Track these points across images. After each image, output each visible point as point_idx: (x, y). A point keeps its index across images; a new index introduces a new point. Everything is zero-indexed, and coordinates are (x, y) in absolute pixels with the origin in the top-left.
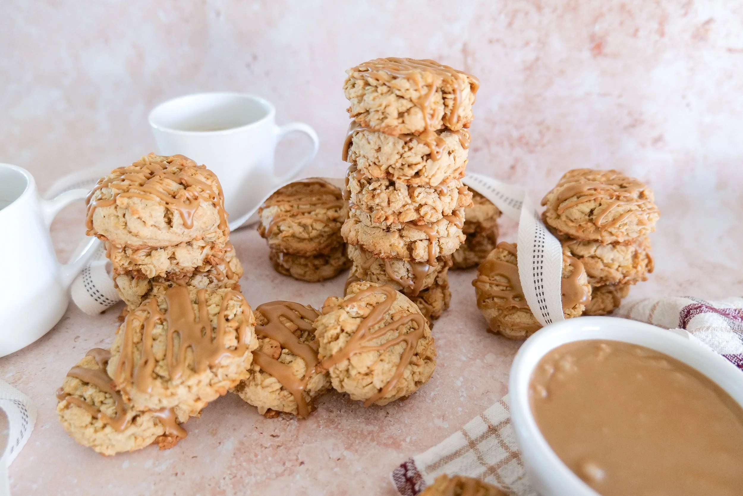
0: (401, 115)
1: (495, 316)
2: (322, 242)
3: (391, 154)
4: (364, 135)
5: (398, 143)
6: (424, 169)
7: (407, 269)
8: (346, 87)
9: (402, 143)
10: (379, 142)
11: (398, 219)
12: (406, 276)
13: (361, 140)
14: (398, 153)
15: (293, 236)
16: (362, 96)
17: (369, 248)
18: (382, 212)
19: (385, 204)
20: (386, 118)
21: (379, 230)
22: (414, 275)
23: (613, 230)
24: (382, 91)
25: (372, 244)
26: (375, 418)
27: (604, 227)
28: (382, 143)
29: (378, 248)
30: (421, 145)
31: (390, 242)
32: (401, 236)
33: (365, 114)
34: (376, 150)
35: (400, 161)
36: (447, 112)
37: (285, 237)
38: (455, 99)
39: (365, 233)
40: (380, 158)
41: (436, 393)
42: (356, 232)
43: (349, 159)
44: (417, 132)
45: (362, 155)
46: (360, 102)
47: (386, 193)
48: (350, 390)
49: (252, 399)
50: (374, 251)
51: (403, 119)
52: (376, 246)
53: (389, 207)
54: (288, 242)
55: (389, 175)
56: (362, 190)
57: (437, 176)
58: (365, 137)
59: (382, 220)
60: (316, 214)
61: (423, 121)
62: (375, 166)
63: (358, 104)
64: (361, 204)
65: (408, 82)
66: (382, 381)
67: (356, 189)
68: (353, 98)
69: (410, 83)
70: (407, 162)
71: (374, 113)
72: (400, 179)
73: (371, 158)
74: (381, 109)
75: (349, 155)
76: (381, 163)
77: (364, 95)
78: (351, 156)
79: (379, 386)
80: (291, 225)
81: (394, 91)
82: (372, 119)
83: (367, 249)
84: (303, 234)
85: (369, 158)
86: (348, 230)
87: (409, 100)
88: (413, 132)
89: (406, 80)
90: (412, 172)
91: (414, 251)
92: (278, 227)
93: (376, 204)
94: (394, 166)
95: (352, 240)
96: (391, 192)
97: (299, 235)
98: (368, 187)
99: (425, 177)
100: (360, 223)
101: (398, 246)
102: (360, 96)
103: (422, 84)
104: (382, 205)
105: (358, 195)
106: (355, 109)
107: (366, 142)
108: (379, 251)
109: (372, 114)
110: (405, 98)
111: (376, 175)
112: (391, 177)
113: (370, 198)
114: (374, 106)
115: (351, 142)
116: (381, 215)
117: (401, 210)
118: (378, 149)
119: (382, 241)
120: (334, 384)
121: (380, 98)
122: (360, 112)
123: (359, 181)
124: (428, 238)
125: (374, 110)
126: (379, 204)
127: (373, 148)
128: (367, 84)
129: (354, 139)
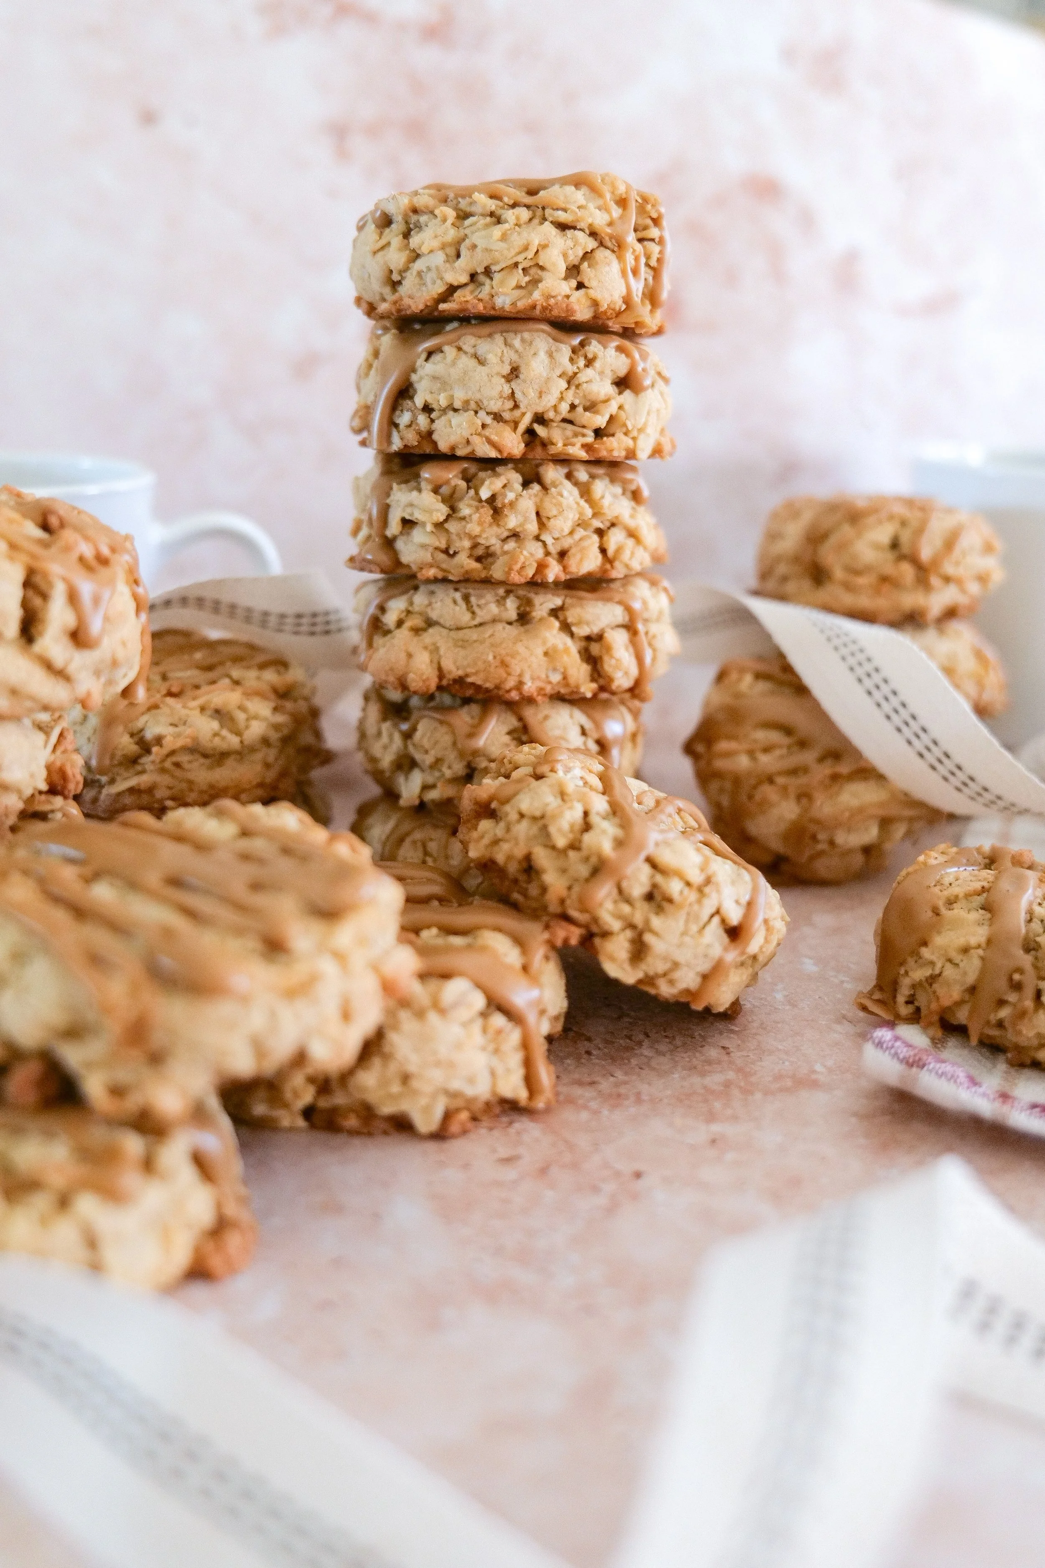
0: (573, 270)
1: (793, 816)
3: (548, 380)
4: (460, 349)
5: (558, 350)
6: (622, 414)
7: (582, 726)
9: (565, 352)
10: (510, 355)
11: (565, 568)
13: (454, 363)
14: (560, 376)
15: (195, 749)
16: (459, 242)
17: (486, 680)
18: (524, 552)
19: (532, 527)
20: (536, 282)
22: (599, 742)
23: (950, 570)
24: (518, 218)
25: (495, 663)
28: (520, 356)
29: (516, 667)
30: (611, 352)
31: (544, 643)
32: (566, 627)
33: (470, 288)
34: (504, 377)
35: (570, 397)
36: (649, 277)
37: (172, 753)
40: (518, 395)
42: (431, 652)
43: (401, 439)
44: (611, 311)
45: (457, 404)
46: (450, 259)
47: (530, 499)
48: (665, 959)
49: (405, 1079)
50: (503, 682)
51: (579, 279)
52: (507, 666)
53: (537, 538)
54: (178, 773)
55: (533, 450)
56: (453, 509)
57: (649, 430)
58: (466, 353)
59: (530, 572)
60: (237, 683)
61: (622, 281)
62: (501, 423)
63: (448, 265)
64: (451, 552)
65: (578, 192)
66: (737, 902)
67: (437, 510)
68: (431, 251)
69: (584, 195)
70: (585, 396)
71: (502, 273)
72: (573, 445)
73: (492, 403)
74: (526, 258)
75: (402, 427)
76: (523, 408)
77: (464, 240)
78: (410, 426)
79: (734, 916)
80: (180, 719)
81: (547, 215)
82: (500, 290)
83: (479, 682)
84: (223, 738)
85: (485, 403)
86: (403, 655)
87: (587, 231)
88: (602, 309)
89: (573, 188)
90: (601, 421)
91: (606, 658)
92: (132, 735)
93: (506, 534)
94: (551, 415)
95: (424, 677)
96: (541, 494)
97: (211, 741)
98: (477, 493)
99: (626, 434)
100: (431, 630)
101: (567, 650)
102: (450, 245)
103: (608, 196)
104: (525, 530)
105: (446, 525)
106: (434, 283)
107: (473, 362)
108: (516, 679)
109: (497, 277)
110: (578, 227)
111: (510, 445)
112: (538, 453)
113: (489, 519)
114: (505, 253)
115: (404, 388)
116: (524, 563)
117: (566, 543)
118: (509, 375)
119: (520, 648)
120: (612, 959)
121: (519, 234)
122: (456, 284)
123: (436, 491)
124: (627, 619)
125: (504, 266)
126: (518, 530)
127: (498, 374)
128: (463, 216)
129: (420, 372)
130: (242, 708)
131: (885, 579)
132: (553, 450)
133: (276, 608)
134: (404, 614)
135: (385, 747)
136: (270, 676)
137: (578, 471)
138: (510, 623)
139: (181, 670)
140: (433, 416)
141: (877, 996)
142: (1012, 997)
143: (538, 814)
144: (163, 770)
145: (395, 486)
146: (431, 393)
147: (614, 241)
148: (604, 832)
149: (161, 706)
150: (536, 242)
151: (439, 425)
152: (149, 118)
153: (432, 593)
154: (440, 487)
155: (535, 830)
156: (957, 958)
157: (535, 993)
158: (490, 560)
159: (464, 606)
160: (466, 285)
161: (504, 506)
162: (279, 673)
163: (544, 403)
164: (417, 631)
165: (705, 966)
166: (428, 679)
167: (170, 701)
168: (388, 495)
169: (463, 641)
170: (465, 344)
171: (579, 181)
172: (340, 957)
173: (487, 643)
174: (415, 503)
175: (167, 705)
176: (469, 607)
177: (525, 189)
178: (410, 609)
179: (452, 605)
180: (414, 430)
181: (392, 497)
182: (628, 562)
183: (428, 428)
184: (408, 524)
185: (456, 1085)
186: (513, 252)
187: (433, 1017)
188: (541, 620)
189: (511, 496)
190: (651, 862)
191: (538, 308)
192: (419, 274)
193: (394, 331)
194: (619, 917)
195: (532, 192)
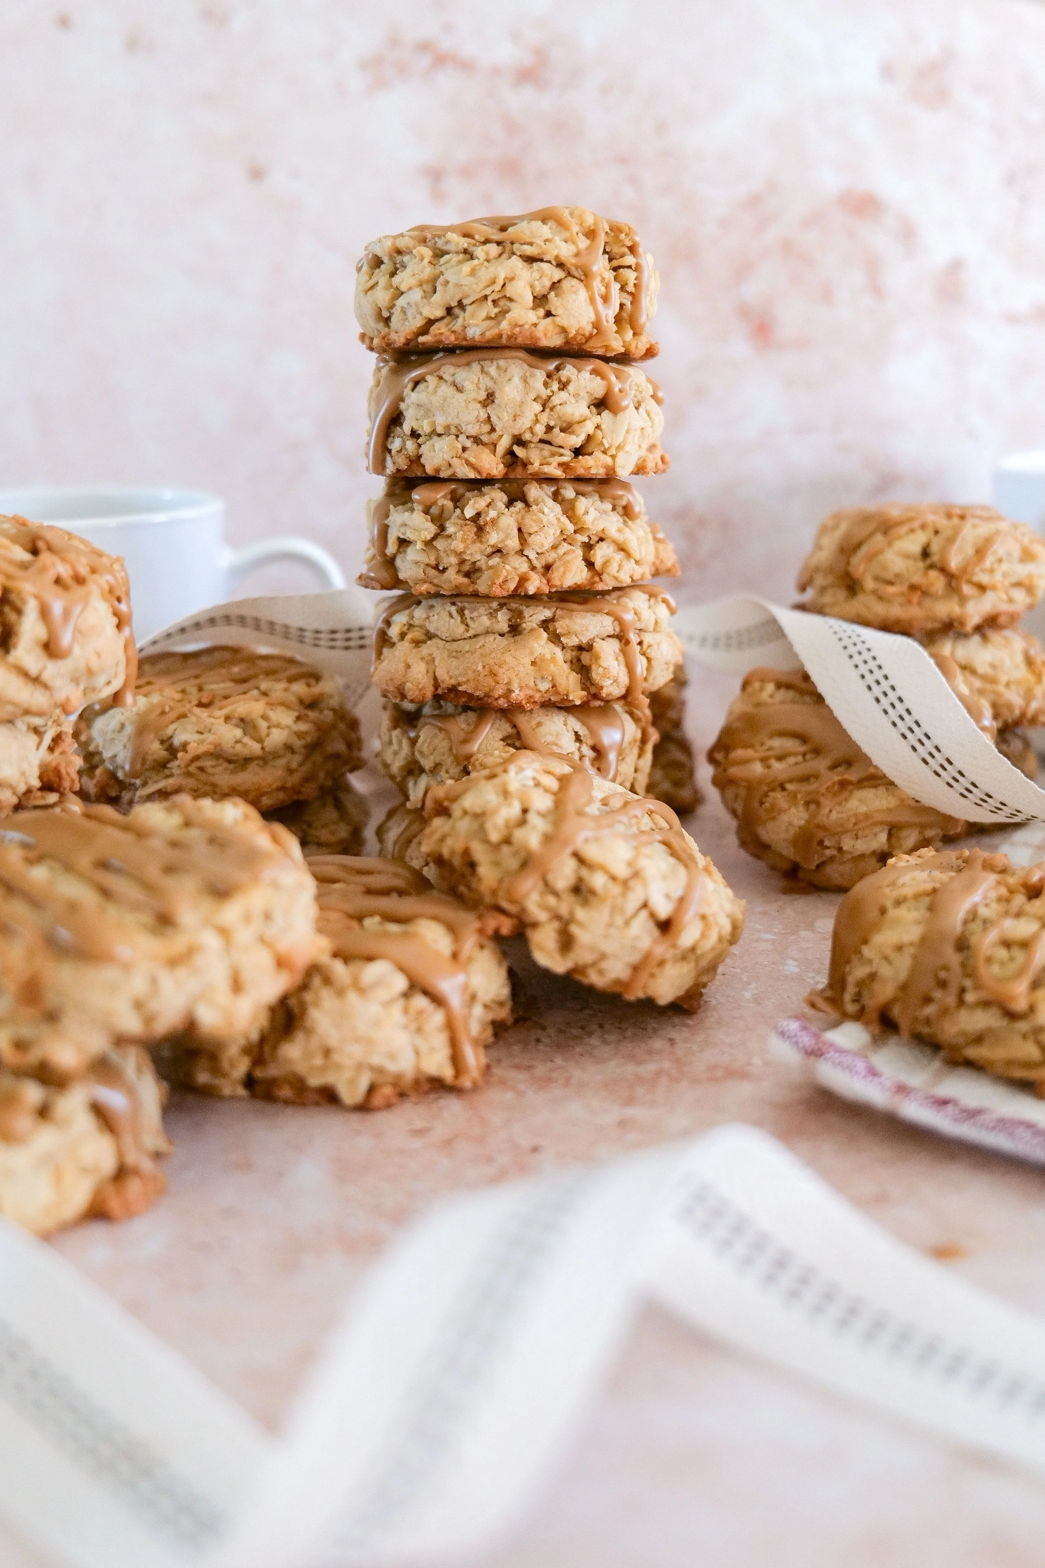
0: (540, 300)
1: (802, 823)
2: (294, 765)
3: (522, 404)
4: (441, 378)
5: (532, 375)
6: (599, 433)
7: (576, 733)
8: (372, 282)
9: (540, 376)
10: (486, 382)
11: (548, 581)
12: (576, 757)
13: (435, 392)
14: (535, 400)
15: (218, 754)
16: (434, 280)
17: (476, 689)
18: (507, 567)
19: (513, 543)
20: (504, 312)
21: (491, 638)
22: (594, 748)
23: (984, 578)
24: (487, 253)
25: (483, 672)
26: (650, 1052)
27: (964, 570)
28: (495, 383)
29: (504, 677)
30: (586, 375)
31: (532, 653)
32: (555, 638)
33: (445, 321)
34: (480, 402)
35: (544, 418)
36: (624, 301)
37: (197, 758)
38: (637, 268)
39: (456, 655)
40: (494, 419)
41: (756, 992)
42: (428, 663)
43: (394, 463)
44: (581, 337)
45: (440, 430)
46: (428, 295)
47: (511, 516)
48: (592, 949)
49: (327, 1052)
50: (491, 690)
51: (547, 308)
52: (495, 675)
53: (521, 552)
54: (203, 777)
55: (514, 470)
56: (442, 528)
57: (628, 448)
58: (446, 381)
59: (512, 586)
60: (265, 694)
61: (591, 308)
62: (480, 446)
63: (425, 301)
64: (441, 568)
65: (545, 226)
66: (668, 896)
67: (426, 530)
68: (410, 289)
69: (550, 228)
70: (560, 418)
71: (474, 305)
72: (549, 464)
73: (470, 427)
74: (493, 291)
75: (393, 452)
76: (499, 431)
77: (439, 276)
78: (399, 451)
79: (664, 910)
80: (206, 727)
81: (515, 250)
82: (471, 322)
83: (469, 691)
84: (245, 745)
85: (464, 427)
86: (402, 666)
87: (554, 263)
88: (571, 335)
89: (540, 223)
90: (577, 441)
91: (594, 667)
92: (162, 742)
93: (489, 550)
94: (527, 436)
95: (420, 687)
96: (523, 512)
97: (233, 748)
98: (463, 512)
99: (604, 452)
100: (429, 642)
101: (553, 660)
102: (427, 281)
103: (575, 229)
104: (506, 546)
105: (434, 543)
106: (415, 317)
107: (451, 390)
108: (505, 687)
109: (469, 309)
110: (545, 260)
111: (487, 466)
112: (519, 473)
113: (472, 535)
114: (474, 287)
115: (395, 416)
116: (507, 577)
117: (551, 557)
118: (485, 400)
119: (508, 658)
120: (542, 949)
121: (487, 268)
122: (432, 318)
123: (426, 512)
124: (618, 629)
125: (474, 299)
126: (499, 546)
127: (474, 400)
128: (439, 254)
129: (407, 401)
130: (264, 717)
131: (913, 588)
132: (532, 469)
133: (311, 624)
134: (406, 627)
135: (396, 753)
136: (299, 688)
137: (565, 488)
138: (502, 635)
139: (217, 683)
140: (420, 441)
141: (829, 993)
142: (938, 994)
143: (479, 811)
144: (189, 774)
145: (391, 507)
146: (417, 420)
147: (579, 270)
148: (534, 827)
149: (189, 715)
150: (501, 276)
151: (424, 450)
152: (257, 174)
153: (432, 607)
154: (430, 507)
155: (475, 825)
156: (893, 956)
157: (461, 978)
158: (477, 575)
159: (459, 619)
160: (442, 318)
161: (486, 524)
162: (309, 685)
163: (519, 425)
164: (417, 643)
165: (635, 958)
166: (423, 688)
167: (198, 711)
168: (387, 516)
169: (456, 651)
170: (445, 373)
171: (545, 217)
172: (224, 933)
173: (477, 655)
174: (407, 522)
175: (195, 715)
176: (464, 621)
177: (498, 226)
178: (411, 622)
179: (448, 618)
180: (404, 454)
181: (390, 518)
182: (616, 575)
183: (415, 453)
184: (403, 543)
185: (377, 1060)
186: (481, 286)
187: (352, 997)
188: (532, 630)
189: (492, 514)
190: (578, 857)
191: (504, 337)
192: (403, 311)
193: (392, 364)
194: (547, 909)
195: (503, 229)
